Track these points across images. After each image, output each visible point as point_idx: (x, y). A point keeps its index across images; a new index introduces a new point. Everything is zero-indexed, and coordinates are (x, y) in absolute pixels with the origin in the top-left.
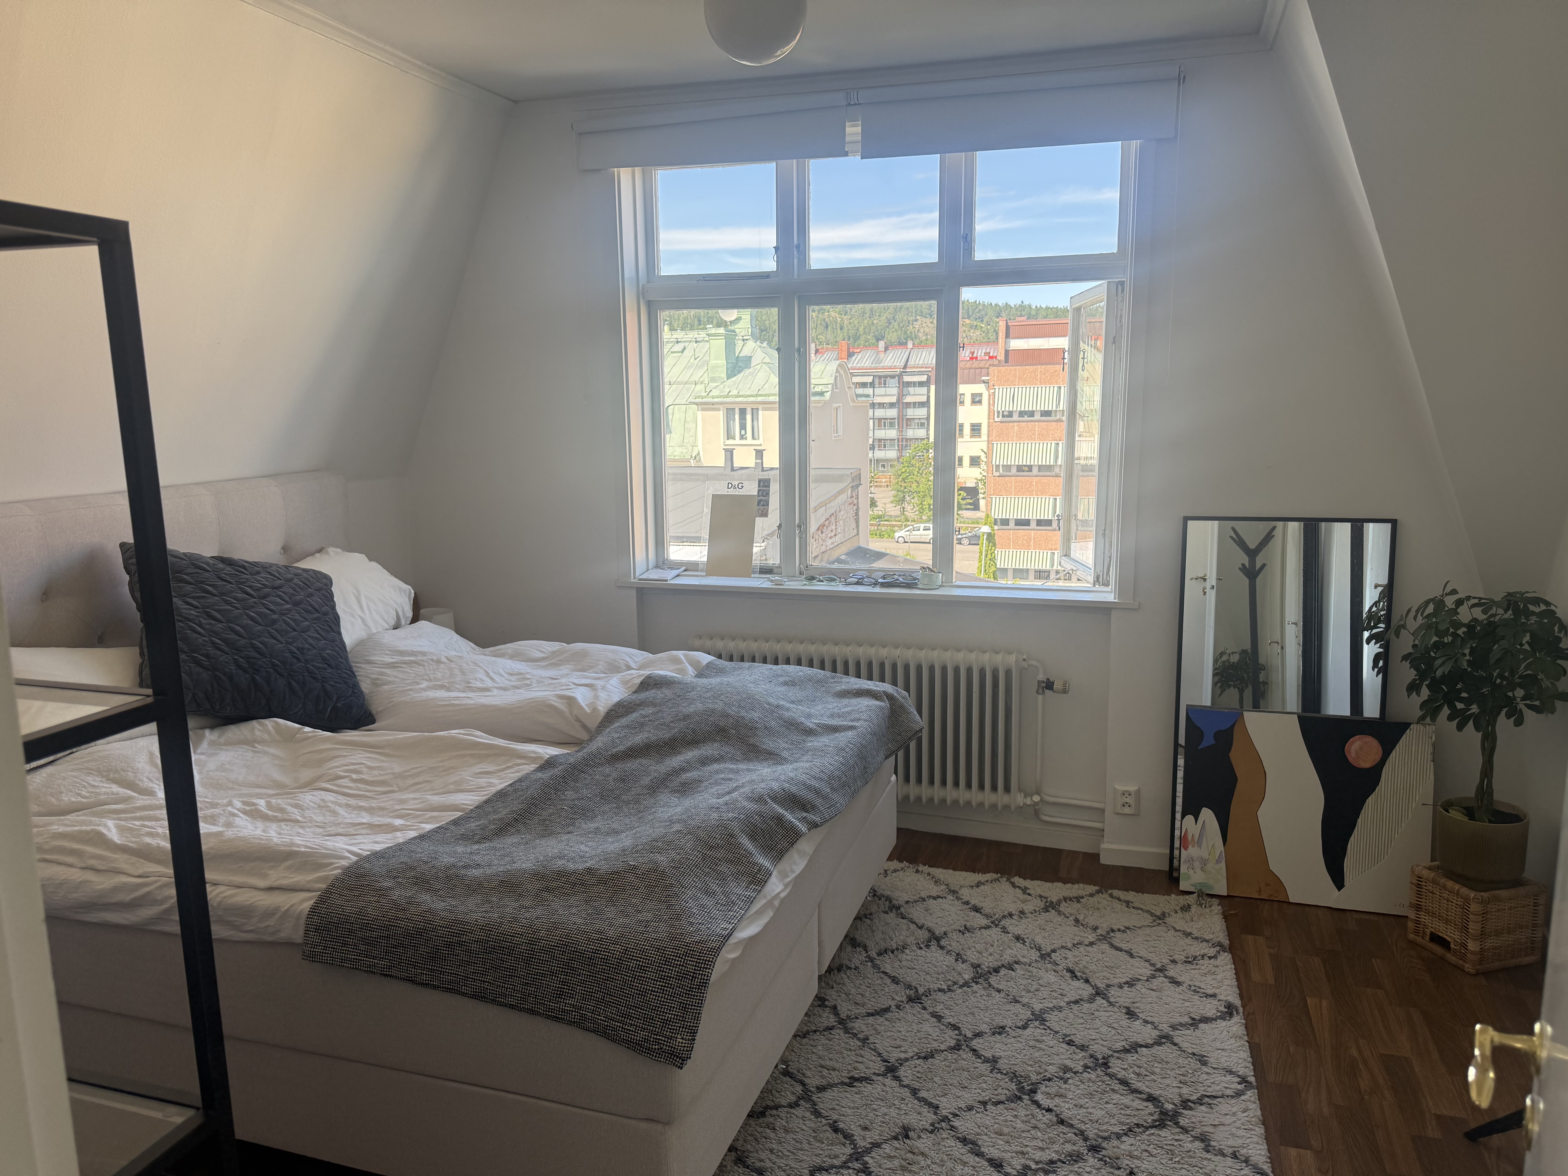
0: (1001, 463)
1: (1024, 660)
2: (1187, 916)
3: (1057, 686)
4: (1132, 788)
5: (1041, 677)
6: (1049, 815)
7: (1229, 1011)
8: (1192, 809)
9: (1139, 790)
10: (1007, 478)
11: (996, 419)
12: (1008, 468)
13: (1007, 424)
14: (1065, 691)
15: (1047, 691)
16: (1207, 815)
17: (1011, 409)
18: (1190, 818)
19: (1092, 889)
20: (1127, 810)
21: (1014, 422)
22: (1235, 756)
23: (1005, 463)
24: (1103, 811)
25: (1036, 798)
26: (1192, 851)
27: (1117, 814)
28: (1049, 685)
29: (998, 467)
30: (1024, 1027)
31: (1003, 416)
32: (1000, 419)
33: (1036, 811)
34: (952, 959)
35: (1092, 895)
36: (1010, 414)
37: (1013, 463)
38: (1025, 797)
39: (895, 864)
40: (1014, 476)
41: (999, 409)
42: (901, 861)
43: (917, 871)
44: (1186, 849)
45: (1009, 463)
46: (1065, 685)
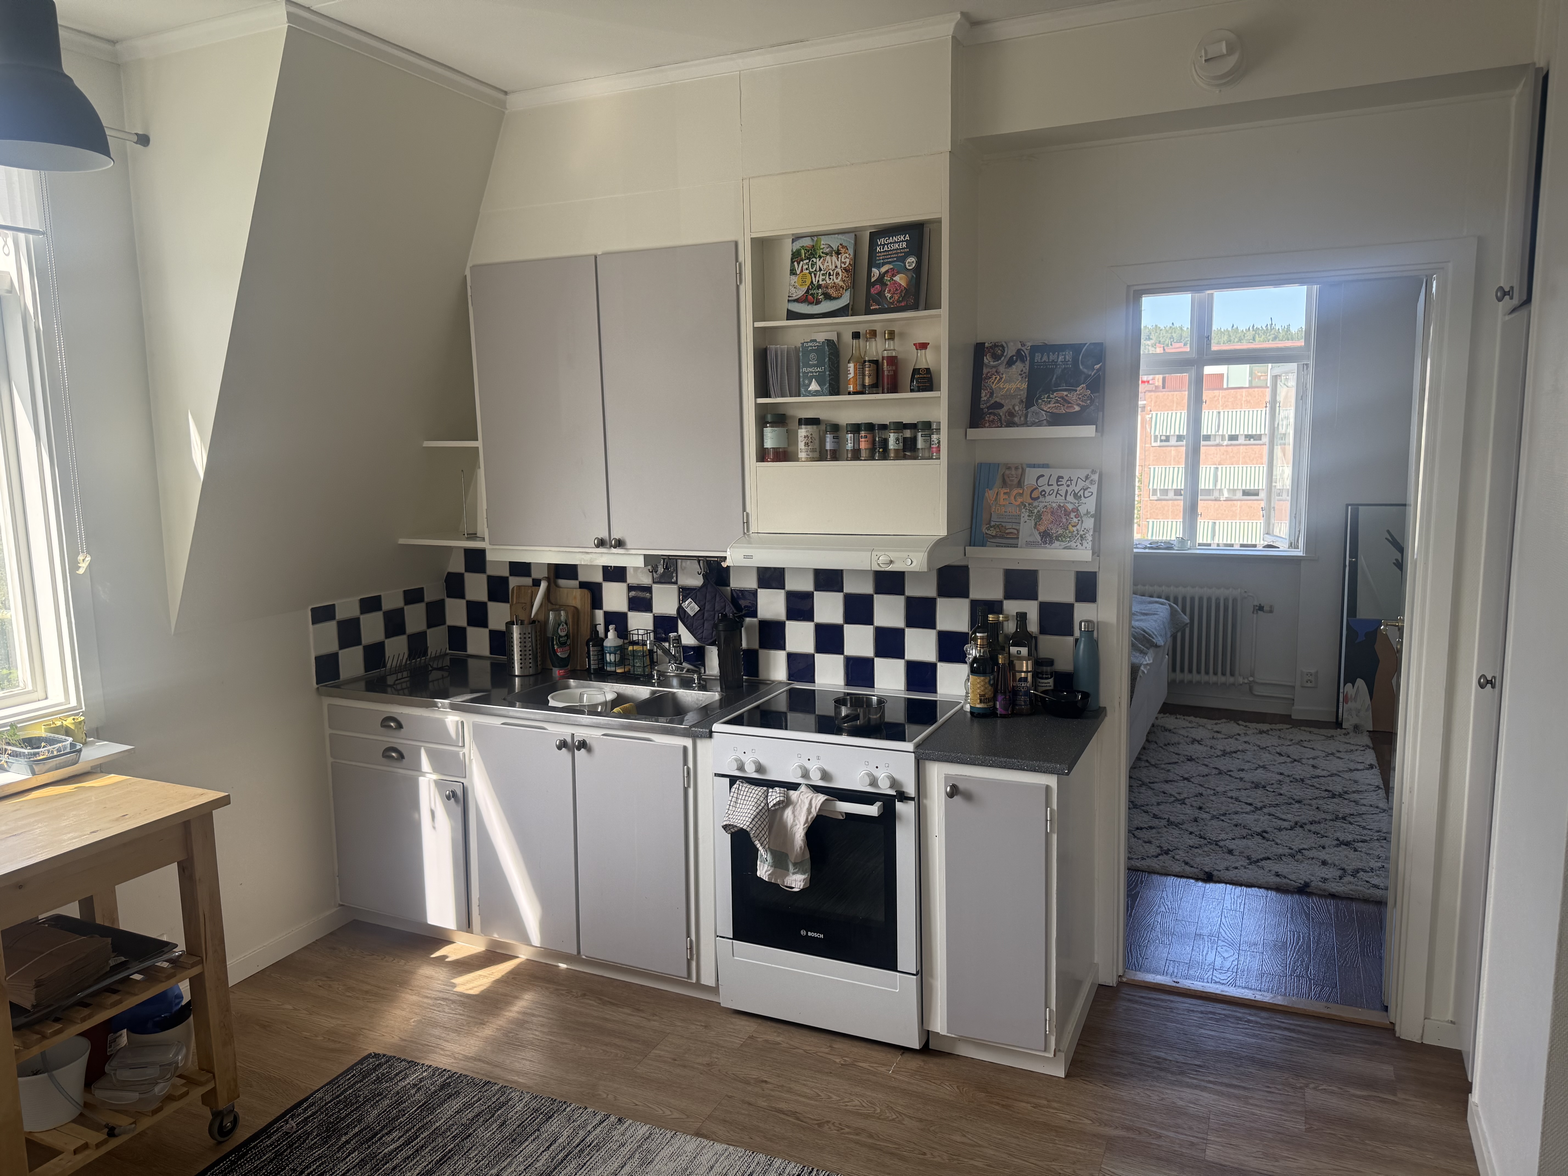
0: (1159, 488)
1: (1245, 592)
2: (1348, 737)
3: (1266, 608)
4: (1313, 671)
5: (1256, 603)
6: (1258, 691)
7: (1371, 767)
8: (1350, 679)
9: (1317, 672)
10: (1164, 502)
11: (1154, 444)
12: (1165, 492)
13: (1164, 448)
14: (1271, 611)
15: (1259, 612)
16: (1360, 682)
17: (1168, 434)
18: (1349, 685)
19: (1288, 726)
20: (1309, 685)
21: (1171, 446)
22: (1378, 647)
23: (1162, 488)
24: (1294, 687)
25: (1251, 679)
26: (1351, 705)
27: (1303, 687)
28: (1261, 608)
29: (1155, 491)
30: (1256, 770)
31: (1161, 441)
32: (1158, 443)
33: (1251, 686)
34: (1209, 748)
35: (1287, 729)
36: (1167, 439)
37: (1170, 487)
38: (1244, 678)
39: (1162, 715)
40: (1171, 500)
41: (1157, 433)
42: (1164, 714)
43: (1176, 718)
44: (1347, 703)
45: (1166, 487)
46: (1271, 607)
